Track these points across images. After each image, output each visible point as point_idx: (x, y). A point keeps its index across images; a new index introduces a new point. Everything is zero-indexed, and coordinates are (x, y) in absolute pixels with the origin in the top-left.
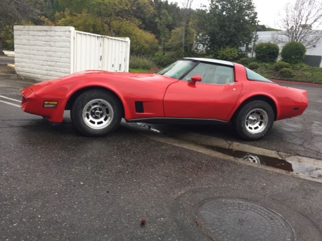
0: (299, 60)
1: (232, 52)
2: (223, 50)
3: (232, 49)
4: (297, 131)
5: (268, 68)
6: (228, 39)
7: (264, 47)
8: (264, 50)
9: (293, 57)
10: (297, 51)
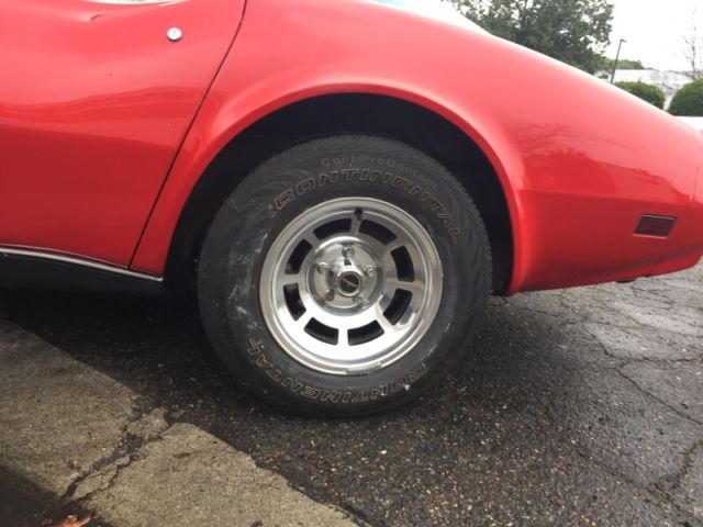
4: (663, 352)
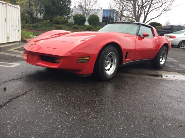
0: (97, 25)
1: (62, 19)
2: (55, 17)
3: (61, 17)
5: (83, 29)
6: (58, 10)
7: (79, 17)
8: (79, 18)
9: (95, 23)
10: (96, 19)
